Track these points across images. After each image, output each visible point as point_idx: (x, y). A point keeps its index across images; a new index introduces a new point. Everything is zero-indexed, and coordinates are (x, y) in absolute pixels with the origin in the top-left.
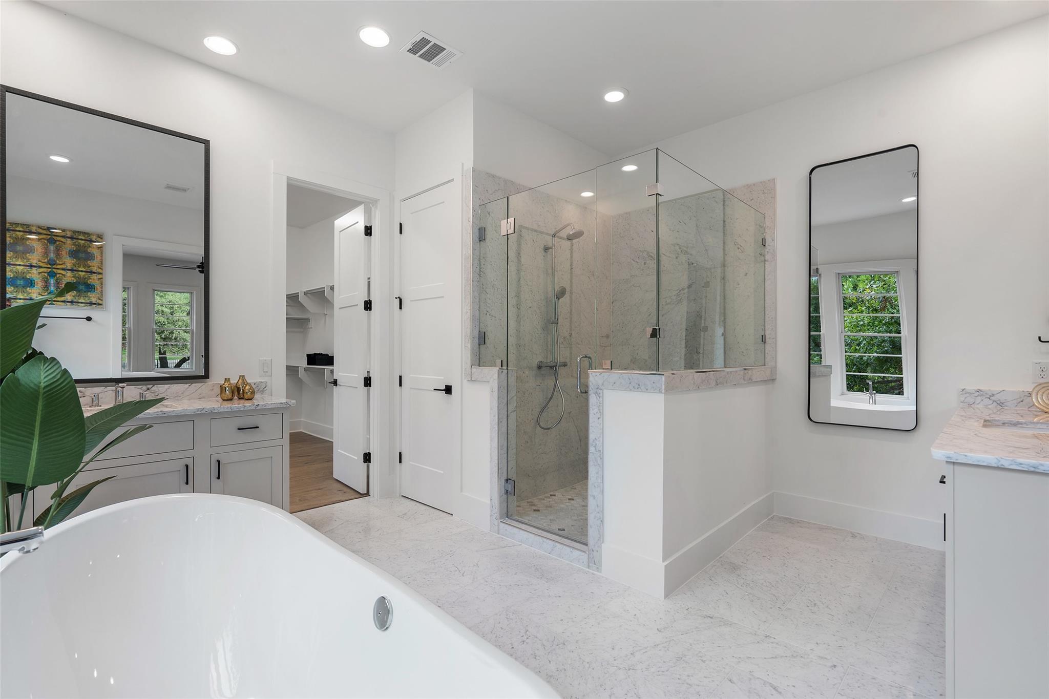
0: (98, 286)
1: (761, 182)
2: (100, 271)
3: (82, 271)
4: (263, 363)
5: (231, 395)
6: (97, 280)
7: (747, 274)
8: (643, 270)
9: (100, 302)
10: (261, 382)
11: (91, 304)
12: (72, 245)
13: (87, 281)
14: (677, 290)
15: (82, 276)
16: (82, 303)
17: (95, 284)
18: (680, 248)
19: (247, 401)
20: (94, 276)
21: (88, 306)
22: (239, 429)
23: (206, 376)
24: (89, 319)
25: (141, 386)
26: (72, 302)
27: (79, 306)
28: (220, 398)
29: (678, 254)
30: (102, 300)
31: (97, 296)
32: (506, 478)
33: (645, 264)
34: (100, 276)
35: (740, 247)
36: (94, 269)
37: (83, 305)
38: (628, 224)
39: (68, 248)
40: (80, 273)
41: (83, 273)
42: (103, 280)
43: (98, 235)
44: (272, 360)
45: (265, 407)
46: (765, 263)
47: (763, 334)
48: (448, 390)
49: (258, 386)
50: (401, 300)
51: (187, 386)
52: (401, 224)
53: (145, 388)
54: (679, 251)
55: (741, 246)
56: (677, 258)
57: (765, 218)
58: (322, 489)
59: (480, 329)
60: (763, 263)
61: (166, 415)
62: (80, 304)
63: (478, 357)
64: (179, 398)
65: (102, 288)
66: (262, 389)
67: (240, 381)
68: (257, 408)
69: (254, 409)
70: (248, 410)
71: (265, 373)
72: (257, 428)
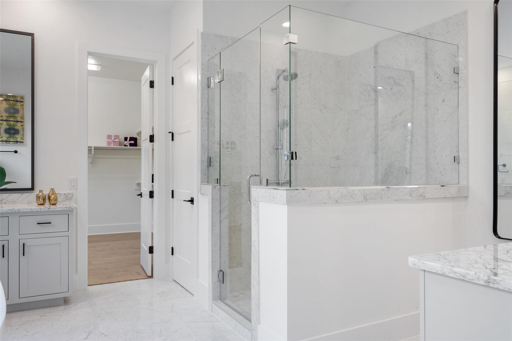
0: (21, 131)
1: (456, 15)
2: (22, 120)
3: (12, 121)
4: (71, 180)
5: (43, 201)
6: (21, 126)
7: (444, 100)
8: (368, 101)
9: (22, 141)
10: (69, 193)
11: (17, 142)
12: (6, 104)
13: (15, 127)
14: (392, 118)
15: (12, 124)
16: (12, 141)
17: (19, 129)
18: (394, 81)
19: (53, 205)
20: (19, 124)
21: (15, 144)
22: (38, 224)
23: (32, 189)
24: (16, 152)
26: (6, 141)
27: (10, 143)
28: (37, 204)
29: (392, 86)
30: (23, 139)
31: (21, 136)
32: (219, 270)
33: (369, 96)
34: (22, 124)
35: (438, 76)
36: (19, 119)
37: (13, 143)
38: (358, 62)
39: (4, 107)
40: (11, 122)
41: (13, 122)
42: (24, 126)
43: (21, 97)
44: (77, 178)
45: (54, 210)
46: (458, 90)
47: (456, 155)
48: (192, 201)
49: (67, 196)
50: (173, 134)
51: (20, 195)
52: (173, 78)
54: (393, 83)
55: (440, 76)
56: (391, 89)
57: (458, 48)
58: (127, 271)
59: (209, 155)
60: (457, 90)
62: (11, 143)
63: (207, 176)
64: (14, 203)
65: (23, 131)
66: (69, 198)
67: (51, 192)
68: (49, 210)
69: (47, 210)
70: (43, 211)
71: (72, 187)
72: (50, 223)
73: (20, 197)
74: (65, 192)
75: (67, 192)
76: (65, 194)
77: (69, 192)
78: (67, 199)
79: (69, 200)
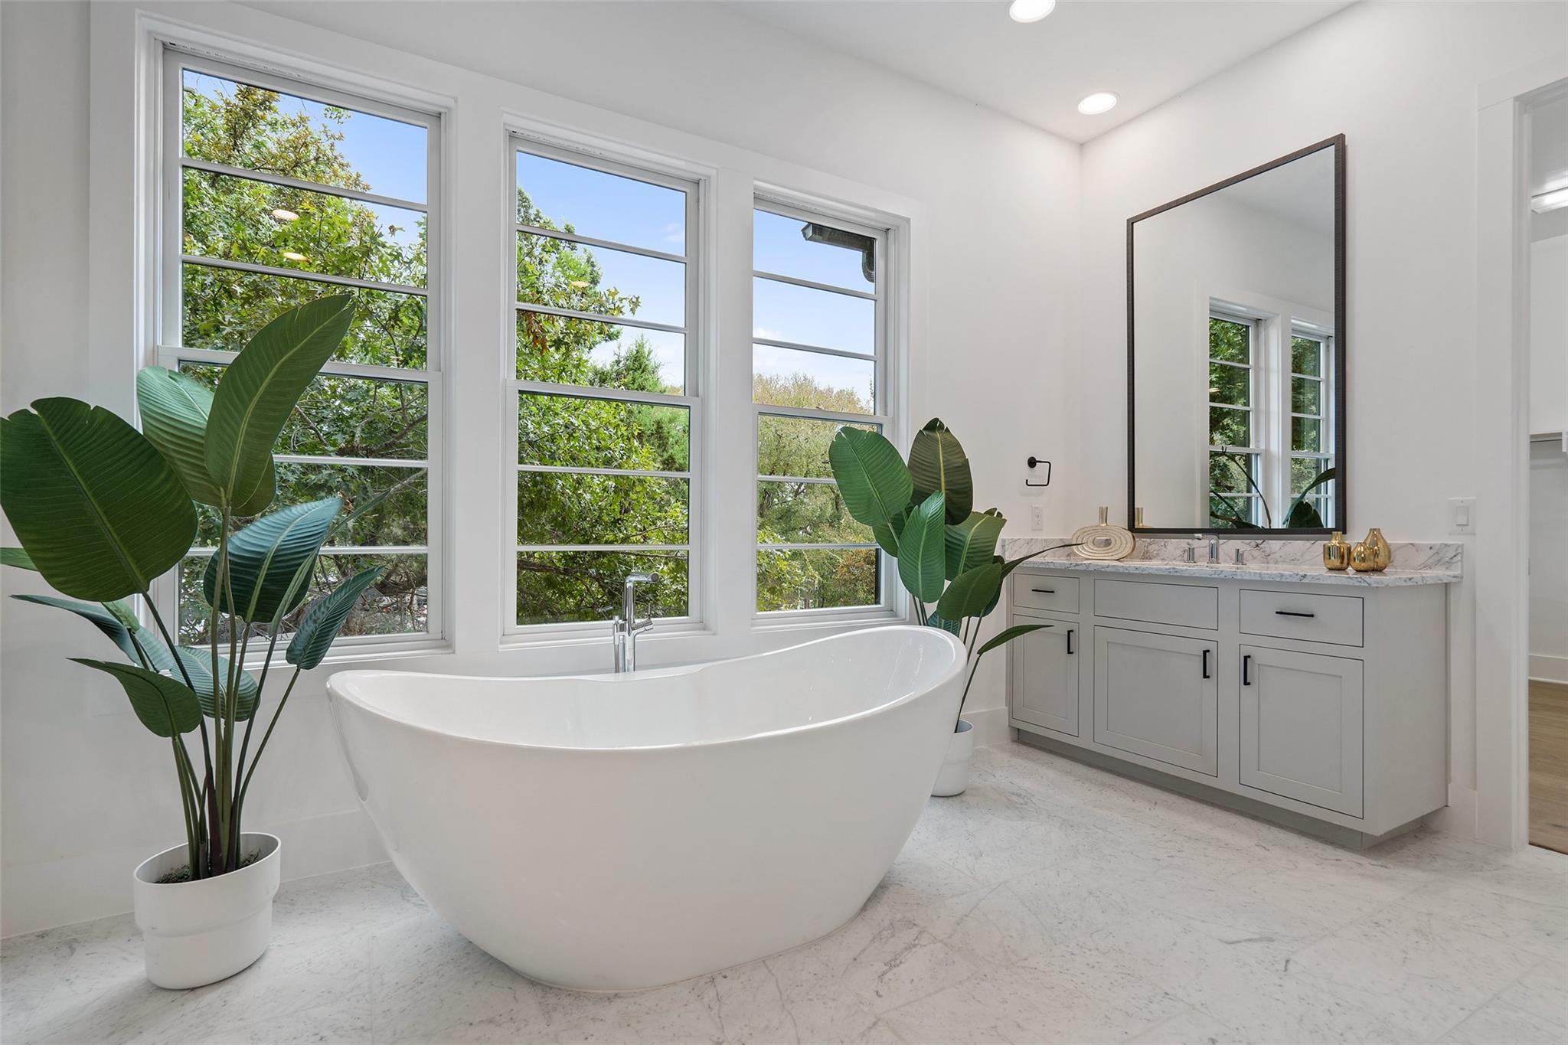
4: (1457, 507)
5: (1339, 560)
10: (1446, 545)
22: (1278, 613)
23: (1341, 529)
25: (1248, 541)
44: (1476, 501)
49: (1438, 553)
51: (1308, 544)
53: (1253, 543)
61: (1178, 574)
66: (1447, 559)
67: (1369, 540)
68: (1303, 581)
69: (1298, 581)
70: (1288, 582)
71: (1460, 528)
72: (1312, 616)
73: (1308, 549)
74: (1434, 542)
75: (1436, 541)
76: (1431, 548)
77: (1445, 542)
78: (1439, 561)
79: (1444, 564)
